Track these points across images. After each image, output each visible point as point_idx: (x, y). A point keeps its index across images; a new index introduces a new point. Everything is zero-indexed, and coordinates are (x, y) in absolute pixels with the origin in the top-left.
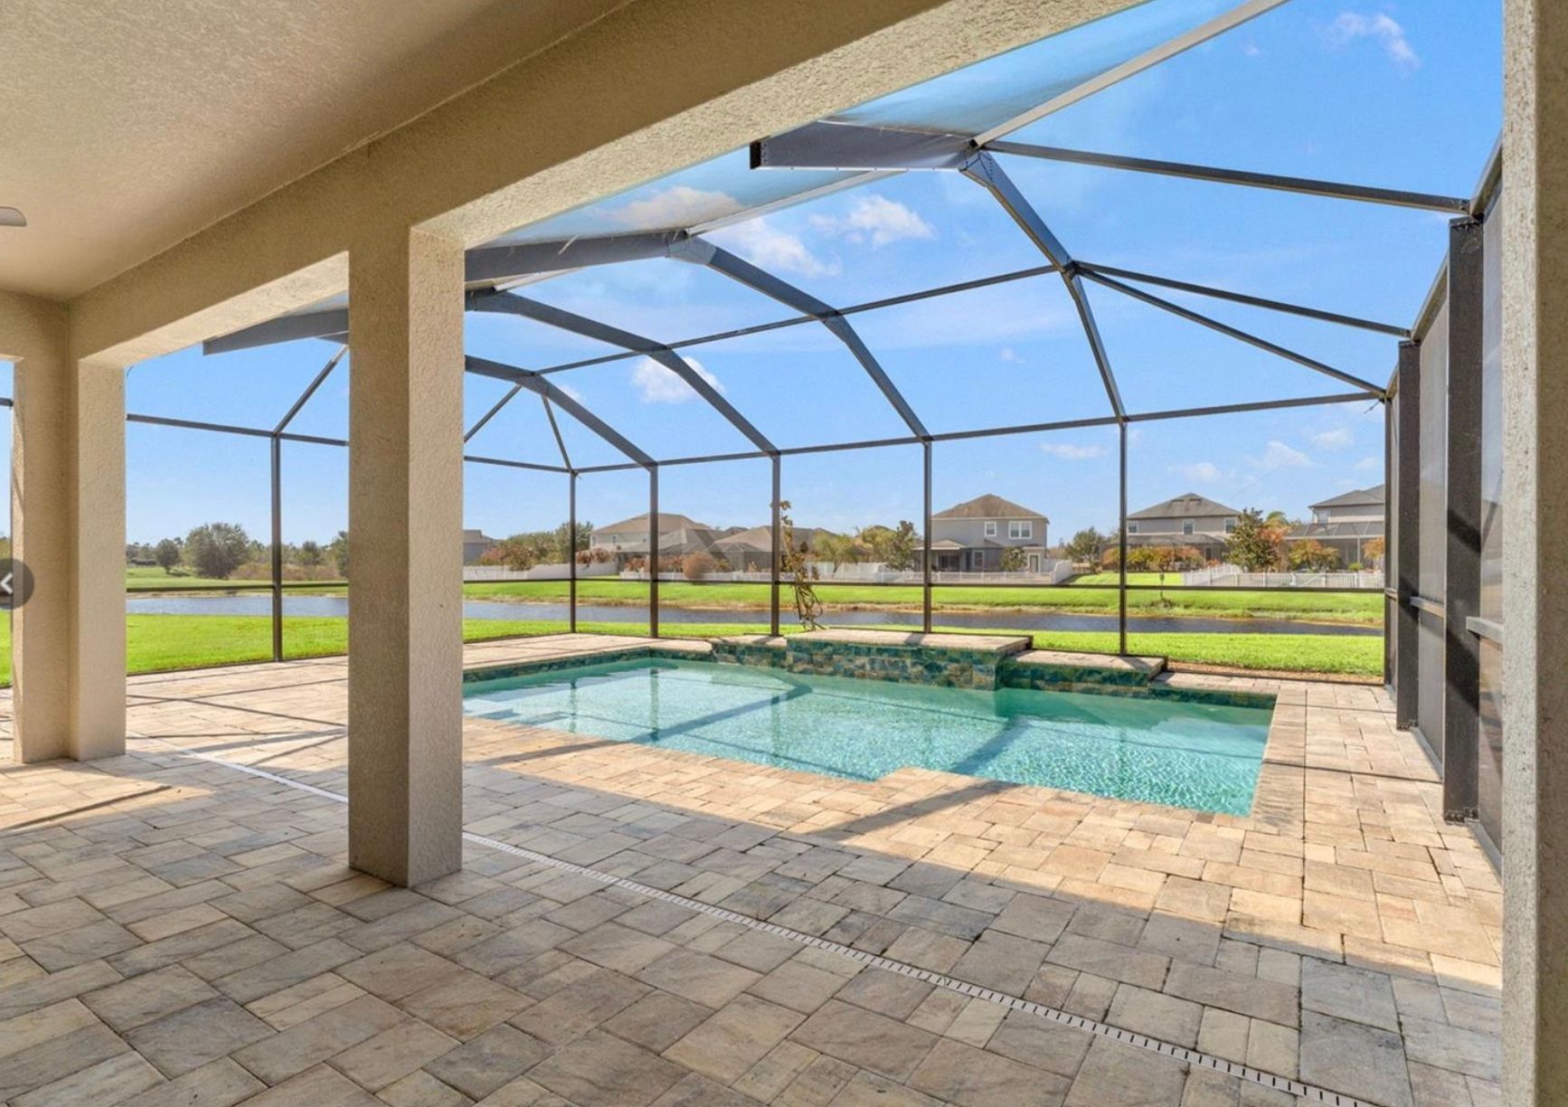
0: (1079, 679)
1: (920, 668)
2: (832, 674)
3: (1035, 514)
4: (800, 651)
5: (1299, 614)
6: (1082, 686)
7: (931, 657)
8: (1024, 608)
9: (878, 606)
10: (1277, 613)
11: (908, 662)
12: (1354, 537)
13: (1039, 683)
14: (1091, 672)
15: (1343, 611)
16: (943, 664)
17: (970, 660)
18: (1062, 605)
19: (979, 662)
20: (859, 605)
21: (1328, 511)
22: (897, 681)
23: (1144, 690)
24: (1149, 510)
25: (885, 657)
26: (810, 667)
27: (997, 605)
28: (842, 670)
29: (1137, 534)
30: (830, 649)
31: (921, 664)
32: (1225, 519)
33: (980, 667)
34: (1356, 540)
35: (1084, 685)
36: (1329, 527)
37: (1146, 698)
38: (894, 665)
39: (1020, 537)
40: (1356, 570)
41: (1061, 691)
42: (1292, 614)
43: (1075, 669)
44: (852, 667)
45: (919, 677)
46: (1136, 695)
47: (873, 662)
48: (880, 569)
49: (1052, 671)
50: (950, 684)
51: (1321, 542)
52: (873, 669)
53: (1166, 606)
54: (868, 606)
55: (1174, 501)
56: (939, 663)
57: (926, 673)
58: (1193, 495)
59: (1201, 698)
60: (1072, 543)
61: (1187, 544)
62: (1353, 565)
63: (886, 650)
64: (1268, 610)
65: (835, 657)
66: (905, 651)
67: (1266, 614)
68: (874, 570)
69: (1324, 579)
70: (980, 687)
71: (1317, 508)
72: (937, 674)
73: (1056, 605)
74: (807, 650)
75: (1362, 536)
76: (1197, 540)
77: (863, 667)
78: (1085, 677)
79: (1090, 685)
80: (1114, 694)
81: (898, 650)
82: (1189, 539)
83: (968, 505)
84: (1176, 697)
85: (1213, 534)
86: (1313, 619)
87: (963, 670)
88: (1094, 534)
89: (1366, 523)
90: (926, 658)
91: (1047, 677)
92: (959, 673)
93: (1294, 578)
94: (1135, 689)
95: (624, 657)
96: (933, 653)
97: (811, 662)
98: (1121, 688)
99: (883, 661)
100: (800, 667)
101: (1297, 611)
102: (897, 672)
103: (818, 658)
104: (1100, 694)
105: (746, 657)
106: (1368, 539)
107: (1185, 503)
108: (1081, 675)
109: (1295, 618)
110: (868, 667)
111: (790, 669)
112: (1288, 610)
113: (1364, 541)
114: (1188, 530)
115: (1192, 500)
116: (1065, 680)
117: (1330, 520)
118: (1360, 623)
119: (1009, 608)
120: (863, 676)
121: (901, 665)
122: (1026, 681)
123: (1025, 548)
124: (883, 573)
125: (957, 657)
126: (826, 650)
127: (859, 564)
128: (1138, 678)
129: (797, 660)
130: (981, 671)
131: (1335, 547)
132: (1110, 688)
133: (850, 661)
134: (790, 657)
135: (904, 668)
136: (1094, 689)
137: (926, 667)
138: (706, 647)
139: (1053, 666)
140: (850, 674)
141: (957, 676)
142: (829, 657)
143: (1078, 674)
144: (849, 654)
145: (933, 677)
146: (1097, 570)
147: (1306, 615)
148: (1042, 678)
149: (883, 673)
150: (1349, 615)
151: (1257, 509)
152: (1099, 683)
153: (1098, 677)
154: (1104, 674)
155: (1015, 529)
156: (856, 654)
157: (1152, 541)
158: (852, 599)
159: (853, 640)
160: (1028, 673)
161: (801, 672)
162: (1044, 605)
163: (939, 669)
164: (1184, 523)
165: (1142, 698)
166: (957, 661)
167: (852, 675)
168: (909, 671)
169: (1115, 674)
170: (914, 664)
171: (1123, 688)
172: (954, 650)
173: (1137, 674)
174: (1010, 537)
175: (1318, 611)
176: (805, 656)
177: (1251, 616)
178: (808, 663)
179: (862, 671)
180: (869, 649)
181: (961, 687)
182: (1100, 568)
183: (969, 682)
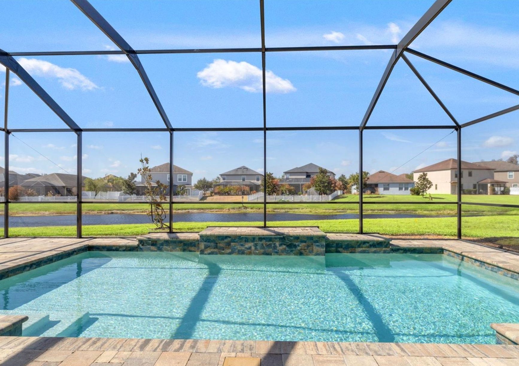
0: (359, 246)
1: (284, 247)
2: (230, 254)
3: (188, 172)
4: (208, 242)
5: (289, 210)
6: (360, 249)
7: (291, 241)
8: (190, 211)
9: (123, 212)
10: (282, 210)
11: (277, 244)
12: (299, 183)
13: (340, 249)
14: (365, 242)
15: (302, 209)
16: (297, 244)
17: (312, 241)
18: (205, 209)
19: (317, 242)
20: (114, 211)
21: (289, 174)
22: (271, 255)
23: (388, 249)
24: (230, 172)
25: (264, 242)
26: (216, 250)
27: (179, 209)
28: (237, 251)
29: (225, 181)
30: (229, 239)
31: (285, 245)
32: (256, 176)
33: (317, 244)
34: (299, 184)
35: (361, 249)
36: (290, 179)
37: (389, 253)
38: (269, 246)
39: (182, 181)
40: (300, 195)
41: (350, 253)
42: (286, 210)
43: (357, 242)
44: (243, 248)
45: (283, 252)
46: (385, 252)
47: (256, 245)
48: (121, 195)
49: (346, 243)
50: (301, 254)
51: (290, 185)
52: (256, 249)
53: (244, 208)
54: (119, 212)
55: (238, 168)
56: (295, 243)
57: (287, 249)
58: (245, 167)
59: (412, 251)
60: (197, 184)
61: (244, 185)
62: (299, 193)
63: (264, 238)
64: (279, 209)
65: (232, 244)
66: (276, 238)
67: (278, 210)
68: (116, 195)
69: (293, 198)
70: (317, 254)
71: (286, 173)
72: (294, 249)
73: (203, 209)
74: (213, 241)
75: (302, 183)
76: (248, 183)
77: (250, 248)
78: (361, 245)
79: (364, 249)
80: (375, 252)
81: (271, 238)
82: (244, 183)
83: (160, 167)
84: (402, 251)
85: (252, 181)
86: (294, 212)
87: (308, 246)
88: (206, 180)
89: (302, 178)
90: (287, 241)
91: (343, 247)
92: (306, 248)
93: (284, 197)
94: (384, 249)
95: (75, 253)
96: (292, 238)
97: (216, 247)
98: (378, 249)
99: (262, 244)
100: (209, 251)
101: (288, 209)
102: (271, 250)
103: (221, 245)
104: (369, 253)
105: (165, 247)
106: (303, 184)
107: (242, 169)
108: (360, 244)
109: (288, 212)
110: (253, 248)
111: (202, 252)
112: (285, 209)
113: (302, 185)
114: (244, 180)
115: (244, 168)
116: (352, 247)
117: (290, 177)
118: (308, 213)
119: (184, 211)
120: (250, 253)
121: (273, 246)
122: (333, 249)
123: (186, 186)
124: (123, 196)
125: (305, 240)
126: (226, 241)
127: (108, 192)
128: (385, 244)
129: (206, 247)
130: (318, 246)
131: (293, 186)
132: (374, 249)
133: (242, 245)
134: (202, 246)
135: (275, 247)
136: (366, 250)
137: (288, 246)
138: (135, 243)
139: (347, 241)
140: (242, 253)
141: (305, 250)
142: (229, 244)
143: (358, 244)
144: (241, 242)
145: (292, 251)
146: (212, 195)
147: (291, 211)
148: (341, 247)
149: (262, 251)
150: (304, 210)
151: (271, 173)
152: (368, 247)
153: (367, 245)
154: (370, 243)
155: (180, 178)
156: (245, 241)
157: (233, 183)
158: (110, 209)
159: (244, 234)
160: (335, 245)
161: (209, 254)
162: (198, 209)
163: (295, 246)
164: (242, 176)
165: (387, 253)
166: (305, 242)
167: (243, 253)
168: (278, 249)
169: (375, 243)
170: (281, 245)
171: (379, 249)
172: (304, 237)
173: (385, 242)
174: (178, 181)
175: (294, 209)
176: (212, 244)
177: (274, 211)
178: (214, 248)
179: (249, 250)
180: (254, 238)
181: (307, 255)
182: (213, 194)
183: (311, 252)
